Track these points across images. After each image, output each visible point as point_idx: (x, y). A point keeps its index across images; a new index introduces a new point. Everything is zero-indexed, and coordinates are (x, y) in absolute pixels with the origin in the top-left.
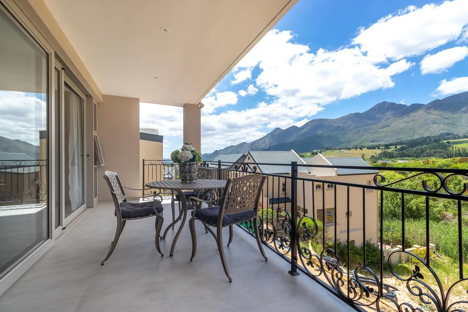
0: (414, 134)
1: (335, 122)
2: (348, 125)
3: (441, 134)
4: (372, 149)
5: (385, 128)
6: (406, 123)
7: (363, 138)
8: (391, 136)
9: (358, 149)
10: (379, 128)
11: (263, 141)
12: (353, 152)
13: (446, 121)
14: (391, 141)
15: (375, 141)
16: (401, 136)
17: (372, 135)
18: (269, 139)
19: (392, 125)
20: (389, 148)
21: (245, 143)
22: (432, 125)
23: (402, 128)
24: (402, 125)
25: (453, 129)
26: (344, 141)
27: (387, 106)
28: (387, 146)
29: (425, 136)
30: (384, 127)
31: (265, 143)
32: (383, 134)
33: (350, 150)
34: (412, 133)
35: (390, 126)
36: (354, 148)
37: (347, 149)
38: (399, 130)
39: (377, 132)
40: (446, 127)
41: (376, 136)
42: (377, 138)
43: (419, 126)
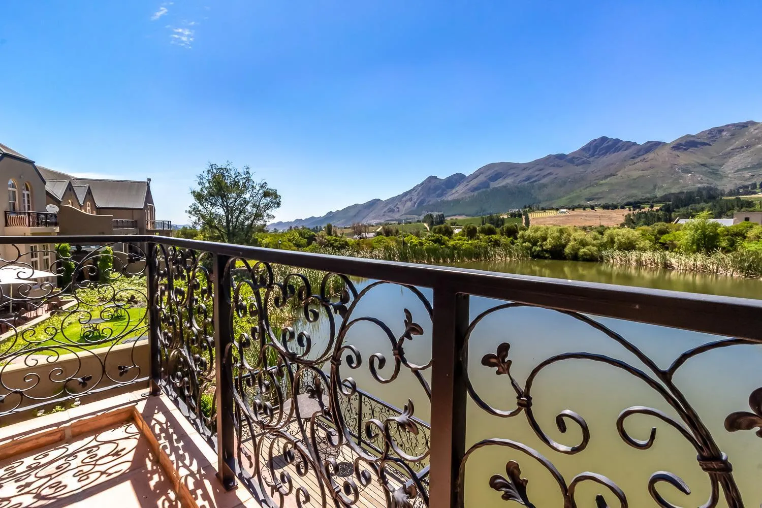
0: (655, 188)
1: (526, 168)
2: (547, 172)
5: (609, 179)
6: (642, 170)
7: (573, 195)
8: (619, 191)
9: (588, 210)
10: (598, 176)
11: (408, 197)
12: (584, 214)
13: (705, 169)
14: (619, 199)
15: (593, 200)
16: (634, 191)
17: (588, 189)
18: (419, 193)
19: (619, 174)
20: (639, 208)
21: (379, 200)
22: (684, 175)
23: (635, 179)
24: (635, 174)
25: (716, 182)
27: (608, 144)
28: (634, 206)
29: (673, 191)
30: (606, 177)
31: (412, 200)
32: (606, 189)
33: (573, 210)
34: (652, 187)
35: (617, 175)
38: (632, 181)
39: (597, 184)
40: (705, 179)
41: (595, 190)
42: (597, 194)
43: (661, 176)
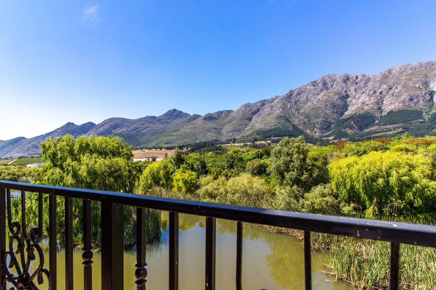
0: (196, 139)
1: (134, 123)
2: (146, 126)
3: (213, 140)
4: (170, 150)
5: (176, 133)
6: (191, 129)
7: (159, 140)
8: (181, 140)
9: (158, 150)
10: (171, 131)
12: (154, 152)
13: (215, 131)
15: (168, 143)
16: (187, 140)
17: (166, 138)
19: (181, 130)
20: (182, 149)
22: (207, 133)
23: (188, 134)
24: (188, 131)
25: (219, 137)
26: (142, 141)
27: (177, 113)
28: (181, 148)
29: (204, 141)
30: (175, 131)
32: (174, 138)
33: (151, 150)
36: (155, 148)
37: (149, 149)
38: (186, 135)
39: (170, 135)
40: (215, 135)
41: (169, 138)
42: (170, 140)
43: (199, 133)
